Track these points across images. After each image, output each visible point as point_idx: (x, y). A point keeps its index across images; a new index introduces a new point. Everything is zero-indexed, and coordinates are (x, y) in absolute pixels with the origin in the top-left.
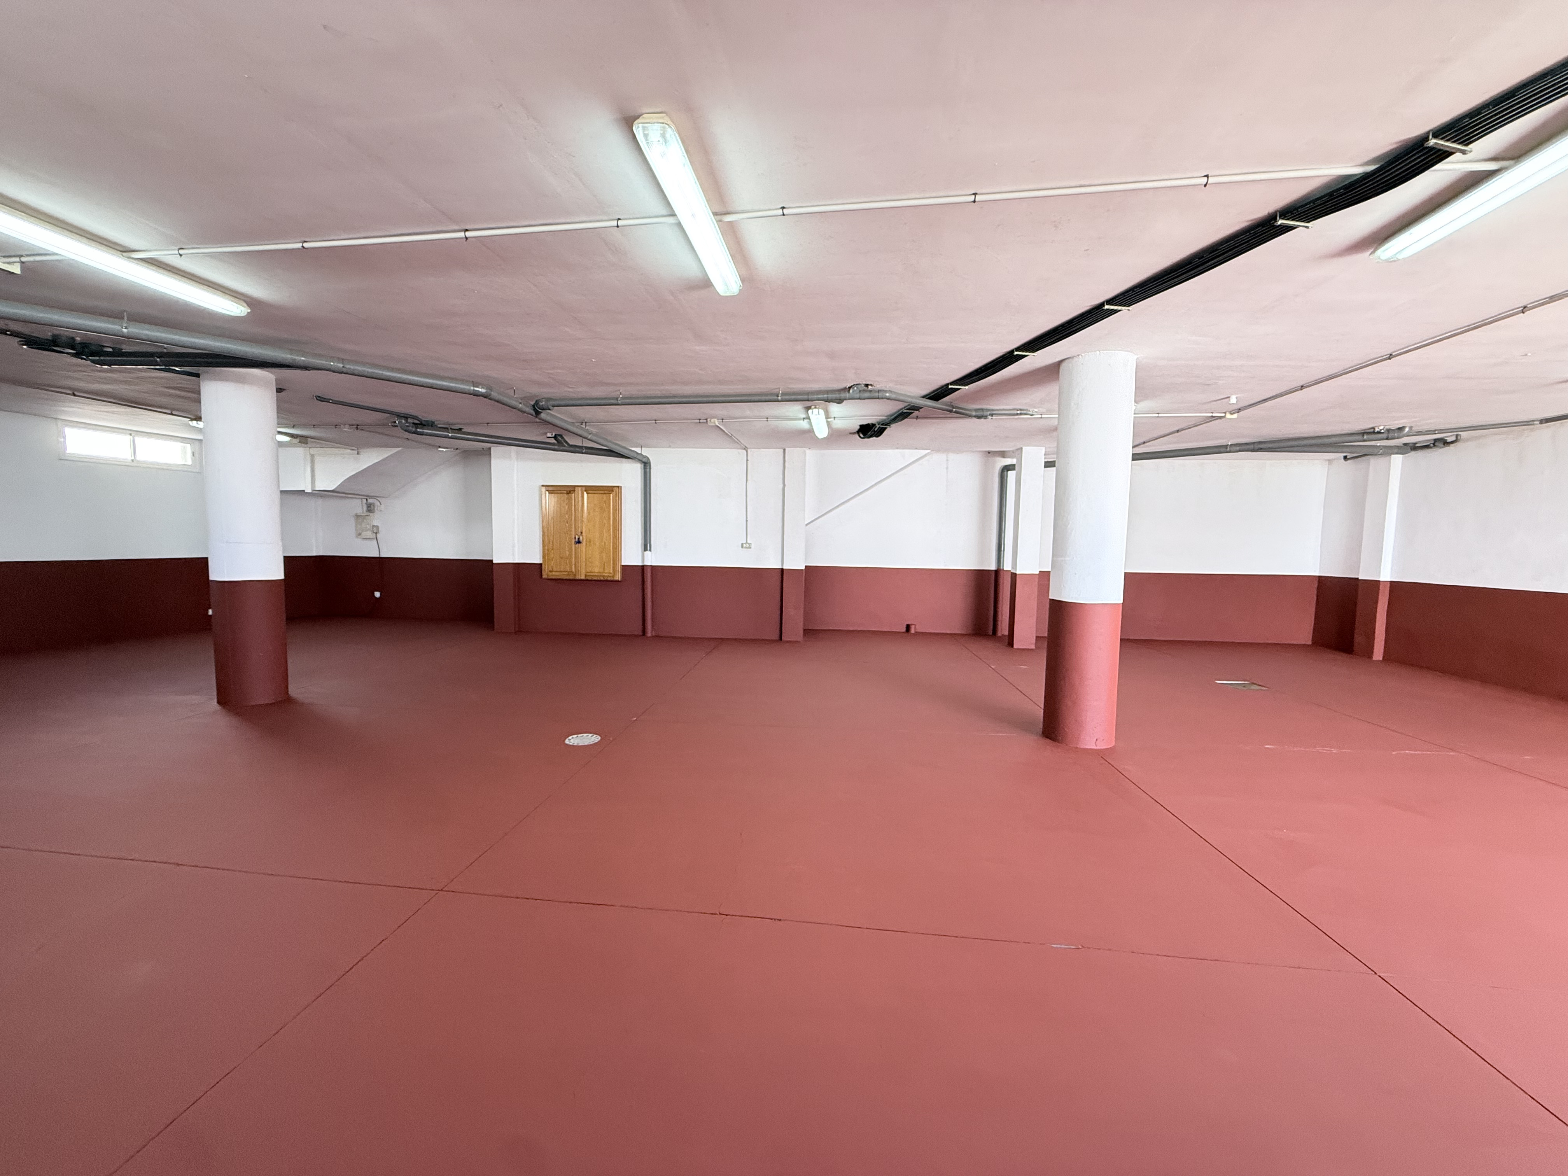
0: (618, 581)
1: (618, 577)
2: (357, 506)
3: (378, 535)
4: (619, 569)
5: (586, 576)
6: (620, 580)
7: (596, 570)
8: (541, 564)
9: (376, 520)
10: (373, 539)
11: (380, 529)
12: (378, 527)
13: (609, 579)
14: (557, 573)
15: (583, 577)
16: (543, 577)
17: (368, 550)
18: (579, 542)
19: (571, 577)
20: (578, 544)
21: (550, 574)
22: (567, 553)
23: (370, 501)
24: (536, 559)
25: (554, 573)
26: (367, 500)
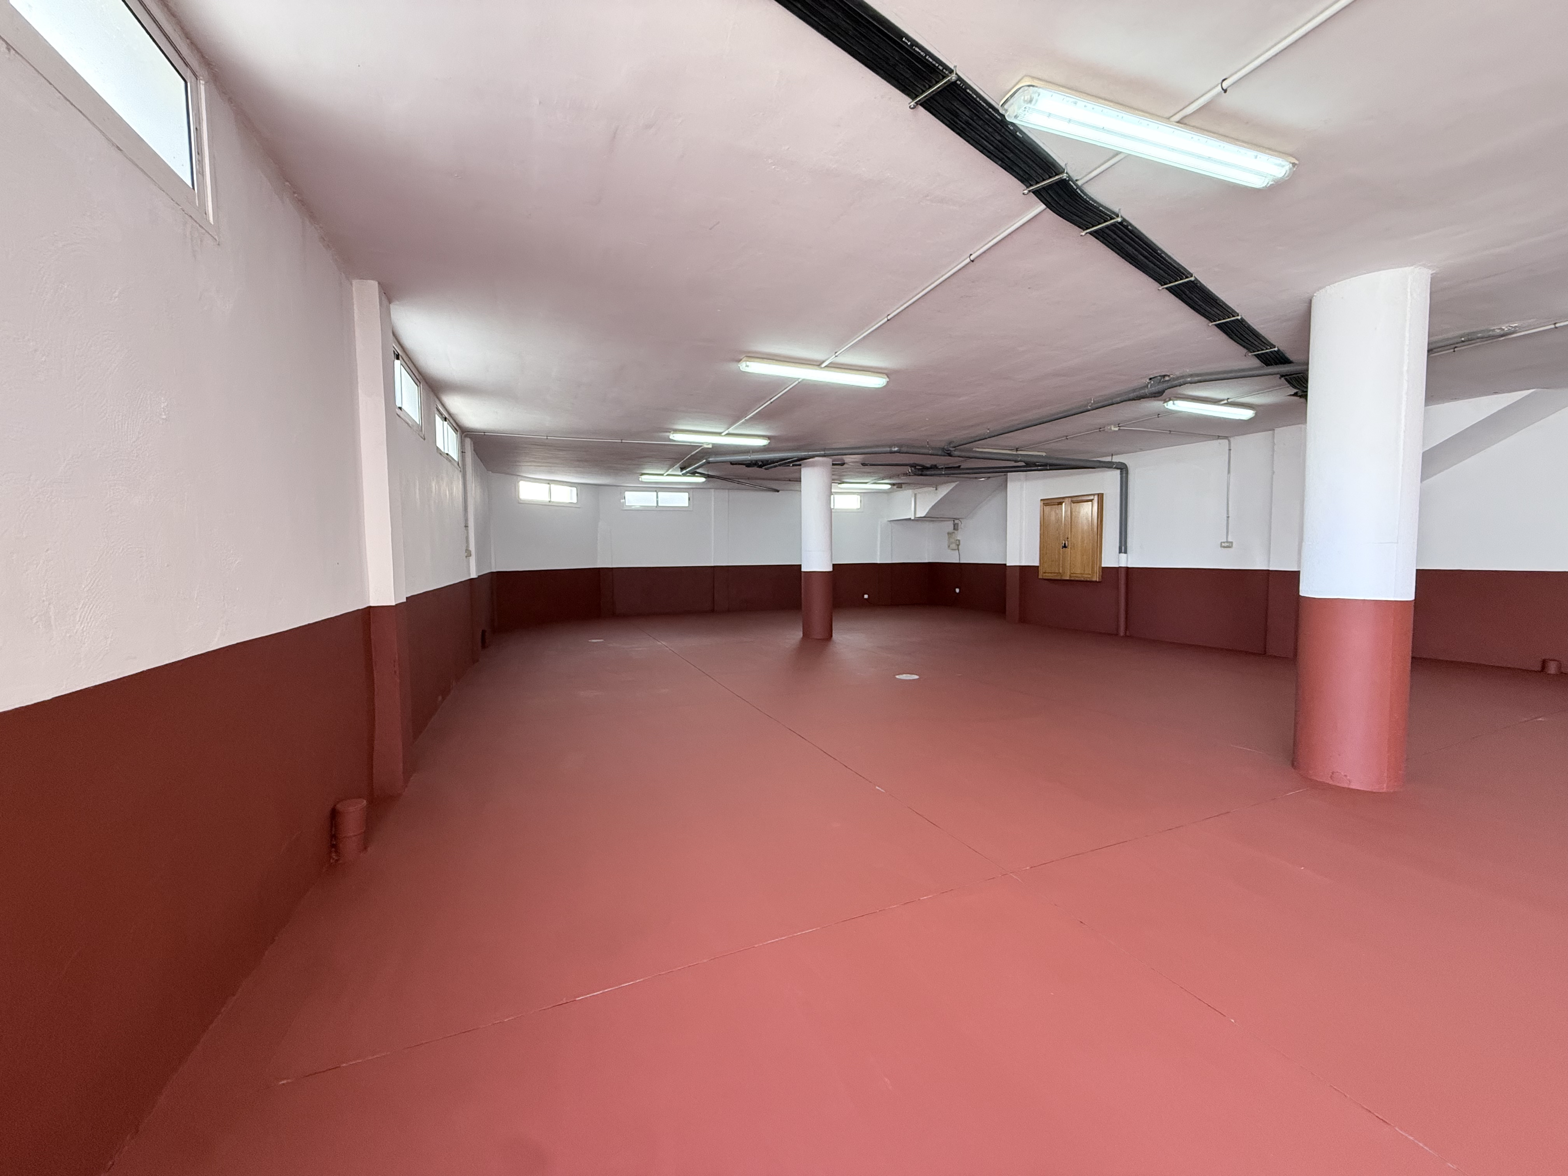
0: (1096, 582)
1: (1096, 578)
2: (949, 526)
3: (960, 547)
4: (1097, 569)
5: (1070, 576)
6: (1098, 580)
7: (1079, 571)
8: (1038, 567)
9: (959, 536)
10: (956, 549)
11: (961, 542)
12: (959, 541)
13: (1088, 579)
14: (1050, 574)
15: (1068, 578)
16: (1039, 577)
17: (954, 559)
18: (1065, 547)
19: (1059, 578)
20: (1064, 548)
21: (1044, 575)
22: (1057, 556)
23: (956, 521)
24: (1037, 564)
25: (1047, 574)
26: (954, 521)
